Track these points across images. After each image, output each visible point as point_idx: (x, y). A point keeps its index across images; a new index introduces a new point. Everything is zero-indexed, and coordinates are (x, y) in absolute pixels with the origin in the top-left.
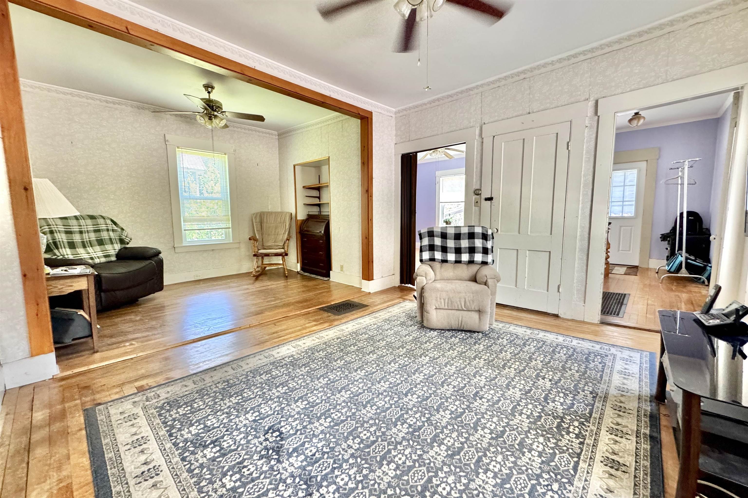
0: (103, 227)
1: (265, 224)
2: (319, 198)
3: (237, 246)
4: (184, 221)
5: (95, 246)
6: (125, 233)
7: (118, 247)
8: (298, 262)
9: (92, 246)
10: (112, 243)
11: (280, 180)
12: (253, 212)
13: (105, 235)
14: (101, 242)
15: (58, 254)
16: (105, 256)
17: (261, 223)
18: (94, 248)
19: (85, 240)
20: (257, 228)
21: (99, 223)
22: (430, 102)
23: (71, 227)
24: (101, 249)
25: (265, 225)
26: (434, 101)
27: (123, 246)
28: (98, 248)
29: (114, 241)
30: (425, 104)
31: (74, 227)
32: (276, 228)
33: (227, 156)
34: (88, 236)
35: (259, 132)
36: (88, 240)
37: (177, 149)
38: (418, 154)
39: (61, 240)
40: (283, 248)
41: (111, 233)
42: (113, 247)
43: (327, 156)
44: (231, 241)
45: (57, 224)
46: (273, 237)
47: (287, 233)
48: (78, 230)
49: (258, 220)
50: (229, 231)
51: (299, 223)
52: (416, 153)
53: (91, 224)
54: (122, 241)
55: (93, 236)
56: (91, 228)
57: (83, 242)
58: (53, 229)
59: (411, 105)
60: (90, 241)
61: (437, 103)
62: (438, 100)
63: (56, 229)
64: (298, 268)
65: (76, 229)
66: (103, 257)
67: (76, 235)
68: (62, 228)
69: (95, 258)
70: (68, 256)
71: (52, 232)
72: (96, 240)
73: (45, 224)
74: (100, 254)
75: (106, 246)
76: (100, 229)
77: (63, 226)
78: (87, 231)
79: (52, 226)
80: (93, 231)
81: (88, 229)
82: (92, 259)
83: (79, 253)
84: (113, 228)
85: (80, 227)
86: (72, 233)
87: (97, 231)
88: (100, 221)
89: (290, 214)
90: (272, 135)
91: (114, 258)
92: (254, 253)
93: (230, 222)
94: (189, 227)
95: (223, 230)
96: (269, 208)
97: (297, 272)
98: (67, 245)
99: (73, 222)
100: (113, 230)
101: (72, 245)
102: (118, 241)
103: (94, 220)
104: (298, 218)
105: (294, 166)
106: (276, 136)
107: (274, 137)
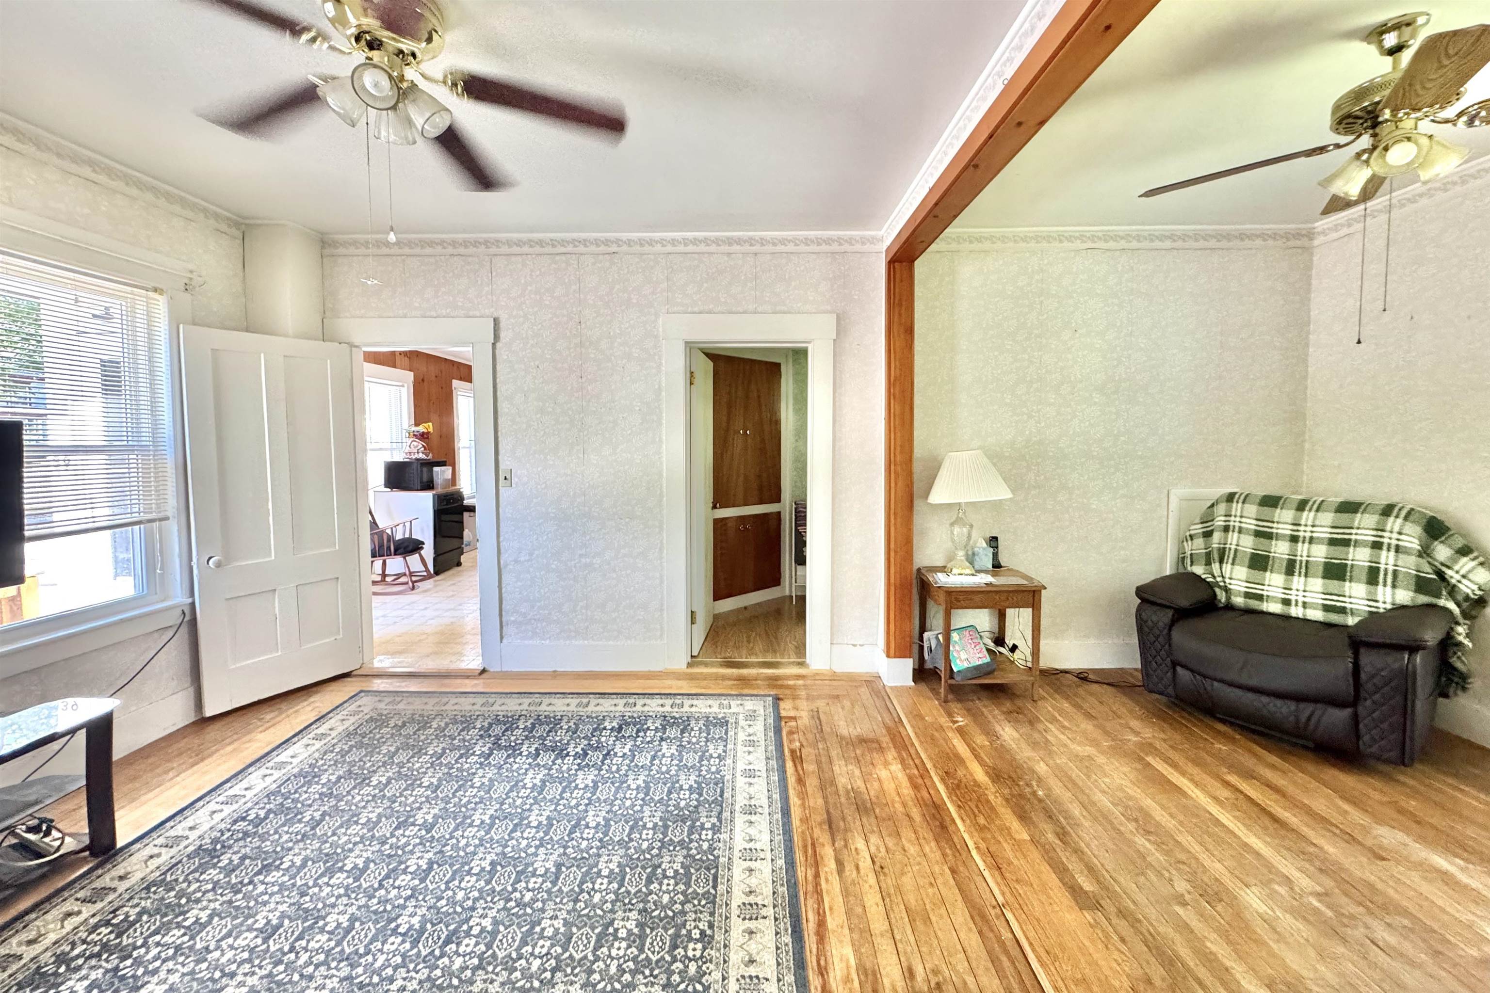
0: (1365, 535)
7: (1394, 596)
9: (1306, 576)
10: (1375, 583)
13: (1359, 557)
14: (1335, 572)
15: (1217, 572)
16: (1327, 608)
18: (1310, 580)
19: (1299, 558)
21: (1357, 526)
23: (1275, 525)
24: (1326, 587)
28: (1317, 584)
29: (1386, 578)
31: (1280, 526)
34: (1309, 549)
36: (1305, 559)
39: (1234, 547)
41: (1387, 556)
42: (1374, 594)
45: (1245, 514)
48: (1289, 532)
54: (1428, 586)
55: (1319, 553)
56: (1323, 533)
57: (1291, 563)
58: (1232, 523)
60: (1307, 562)
63: (1237, 524)
65: (1286, 530)
66: (1320, 607)
67: (1280, 543)
68: (1250, 524)
69: (1296, 605)
70: (1232, 582)
71: (1226, 529)
72: (1326, 564)
73: (1223, 513)
74: (1318, 599)
75: (1347, 584)
76: (1350, 540)
77: (1257, 520)
78: (1311, 538)
79: (1232, 518)
80: (1326, 541)
81: (1314, 535)
82: (1286, 602)
83: (1267, 583)
84: (1400, 543)
85: (1295, 528)
86: (1271, 538)
87: (1340, 543)
88: (1368, 520)
91: (1357, 621)
98: (1244, 560)
99: (1285, 515)
100: (1398, 549)
101: (1259, 562)
102: (1405, 582)
103: (1347, 515)
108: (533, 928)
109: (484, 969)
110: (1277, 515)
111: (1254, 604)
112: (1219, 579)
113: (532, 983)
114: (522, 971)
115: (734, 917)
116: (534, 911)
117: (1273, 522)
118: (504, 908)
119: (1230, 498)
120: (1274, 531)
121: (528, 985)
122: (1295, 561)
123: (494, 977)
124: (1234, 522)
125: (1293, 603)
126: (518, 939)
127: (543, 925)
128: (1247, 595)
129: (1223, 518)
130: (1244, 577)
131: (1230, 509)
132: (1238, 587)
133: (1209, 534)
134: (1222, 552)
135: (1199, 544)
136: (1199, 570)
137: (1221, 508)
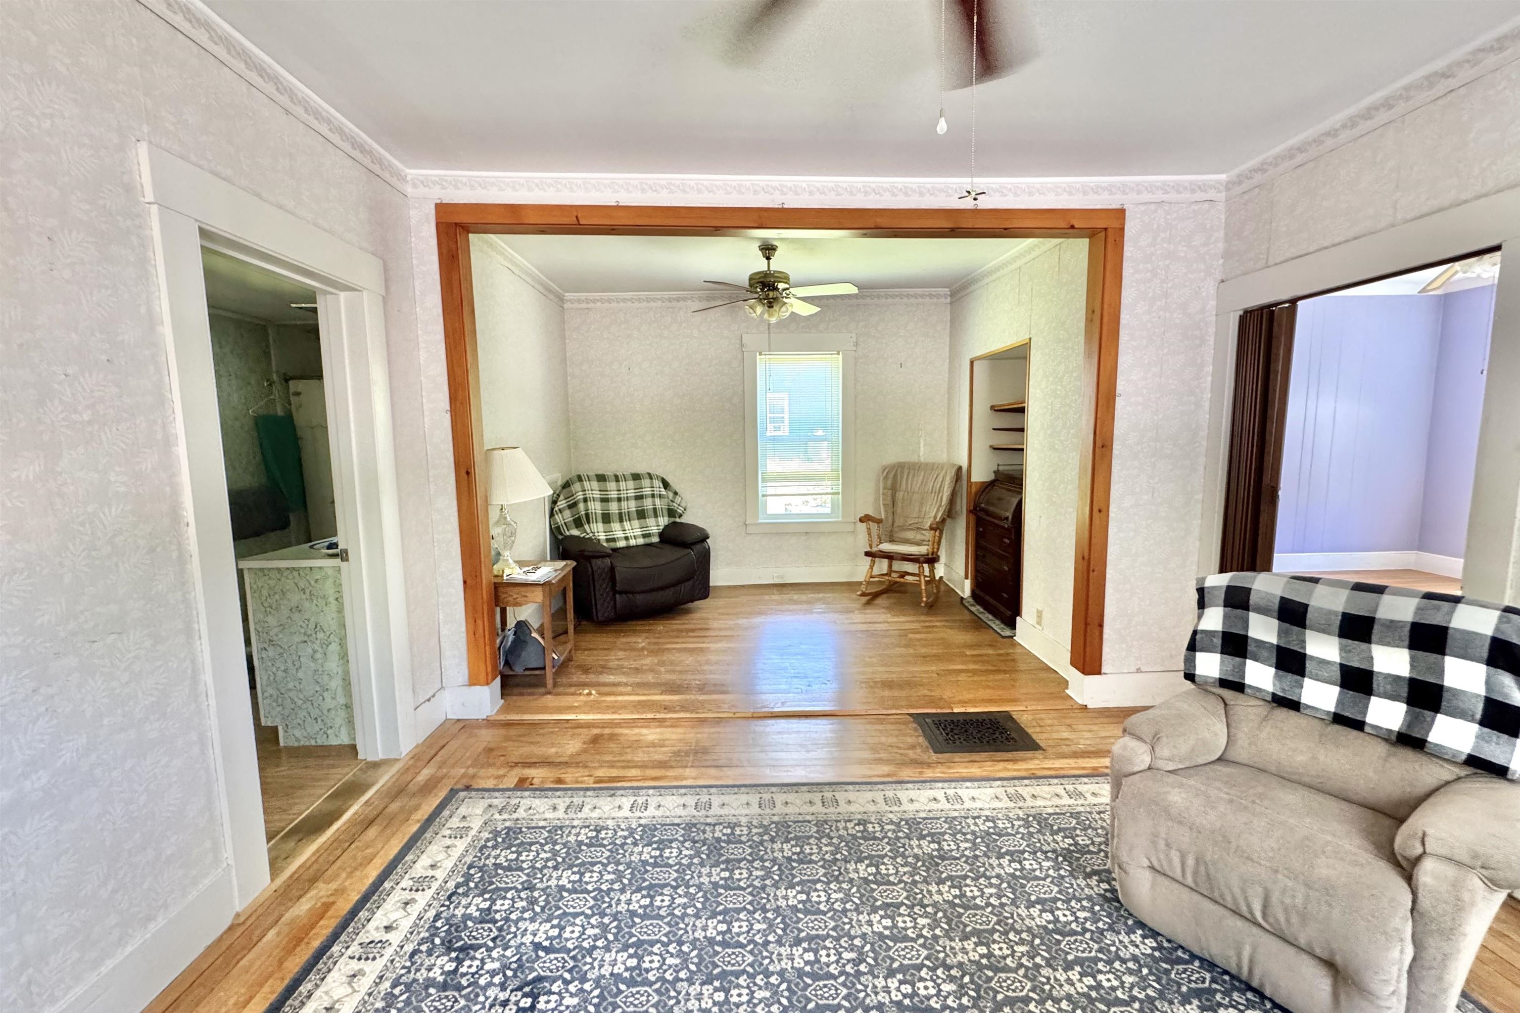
0: (647, 491)
1: (902, 493)
3: (850, 528)
4: (763, 481)
5: (634, 520)
6: (678, 500)
7: (664, 521)
8: (967, 578)
9: (630, 520)
10: (656, 516)
11: (948, 392)
12: (883, 464)
13: (648, 504)
14: (641, 514)
15: (589, 531)
16: (644, 536)
17: (895, 490)
18: (633, 522)
19: (623, 511)
21: (643, 486)
22: (1352, 123)
23: (609, 493)
24: (640, 524)
26: (1368, 114)
27: (672, 520)
28: (636, 523)
29: (659, 512)
30: (1332, 133)
31: (612, 493)
33: (841, 356)
34: (628, 505)
35: (908, 296)
36: (626, 510)
37: (758, 357)
38: (1299, 303)
39: (593, 511)
41: (657, 501)
42: (657, 522)
43: (1027, 337)
44: (840, 519)
45: (592, 488)
48: (616, 496)
49: (889, 483)
50: (838, 499)
51: (974, 490)
52: (1294, 301)
53: (633, 487)
54: (671, 513)
55: (632, 505)
56: (631, 493)
57: (620, 514)
59: (1279, 149)
60: (628, 512)
61: (1383, 116)
62: (1387, 104)
63: (591, 496)
64: (965, 589)
65: (614, 495)
66: (641, 536)
67: (613, 503)
68: (597, 495)
69: (632, 539)
70: (599, 534)
71: (585, 500)
72: (637, 511)
73: (580, 489)
74: (638, 532)
75: (647, 520)
76: (643, 495)
77: (600, 491)
78: (627, 497)
79: (587, 492)
80: (634, 498)
81: (628, 495)
82: (627, 538)
83: (614, 530)
84: (661, 493)
85: (619, 493)
86: (609, 502)
87: (639, 498)
88: (646, 482)
89: (956, 468)
90: (938, 296)
91: (655, 539)
92: (868, 549)
93: (840, 482)
94: (770, 491)
95: (830, 496)
96: (921, 454)
97: (962, 598)
98: (600, 518)
99: (612, 485)
100: (660, 496)
101: (606, 518)
102: (665, 513)
103: (638, 481)
104: (973, 480)
105: (972, 363)
106: (946, 298)
107: (943, 300)
108: (887, 937)
109: (944, 960)
110: (608, 486)
111: (612, 545)
112: (591, 535)
113: (941, 918)
114: (932, 929)
115: (838, 810)
116: (866, 943)
117: (607, 491)
118: (871, 972)
119: (579, 478)
120: (609, 496)
121: (943, 920)
123: (948, 948)
124: (589, 494)
125: (630, 538)
126: (903, 945)
127: (881, 929)
128: (608, 540)
129: (581, 493)
130: (603, 530)
131: (583, 486)
132: (602, 537)
133: (573, 506)
134: (587, 515)
135: (568, 515)
136: (575, 532)
137: (577, 486)
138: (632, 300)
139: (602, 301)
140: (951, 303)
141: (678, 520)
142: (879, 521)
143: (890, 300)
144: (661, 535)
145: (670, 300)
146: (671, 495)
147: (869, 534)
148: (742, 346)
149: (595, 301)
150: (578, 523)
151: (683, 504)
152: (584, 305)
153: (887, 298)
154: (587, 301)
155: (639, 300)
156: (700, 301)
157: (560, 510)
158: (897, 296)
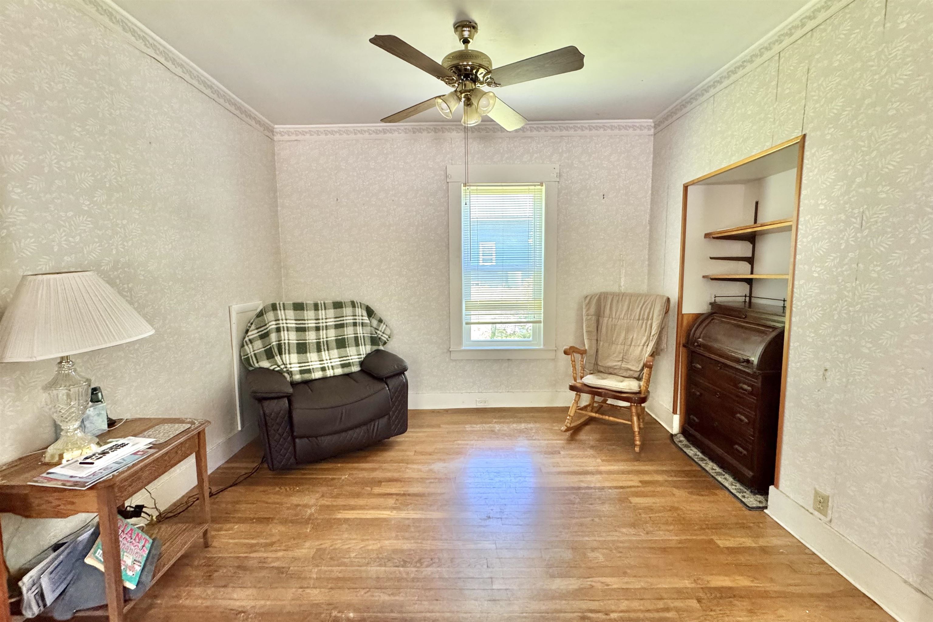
0: (349, 320)
1: (606, 320)
2: (751, 260)
3: (551, 355)
4: (467, 308)
5: (333, 349)
6: (383, 327)
7: (366, 349)
8: (675, 412)
9: (328, 350)
10: (358, 345)
11: (651, 223)
12: (585, 293)
13: (349, 332)
14: (341, 343)
15: (280, 363)
16: (343, 366)
17: (599, 315)
18: (331, 351)
19: (322, 340)
20: (588, 327)
21: (345, 315)
23: (306, 322)
24: (339, 353)
25: (604, 321)
27: (375, 348)
28: (335, 353)
29: (361, 341)
31: (309, 322)
32: (628, 330)
33: (544, 188)
34: (326, 334)
35: (612, 128)
36: (325, 340)
37: (463, 188)
39: (286, 341)
40: (639, 379)
41: (359, 329)
42: (358, 351)
43: (798, 133)
44: (542, 347)
45: (287, 318)
46: (619, 348)
47: (651, 345)
48: (314, 325)
49: (592, 310)
50: (540, 328)
51: (685, 322)
53: (333, 315)
54: (374, 341)
55: (332, 334)
56: (331, 322)
57: (318, 344)
58: (281, 325)
60: (327, 341)
63: (285, 325)
64: (675, 425)
65: (312, 324)
66: (340, 366)
67: (310, 333)
68: (292, 324)
69: (329, 369)
70: (292, 366)
71: (278, 330)
72: (336, 340)
73: (273, 319)
74: (337, 362)
75: (348, 349)
76: (343, 324)
77: (296, 320)
78: (326, 326)
79: (281, 322)
80: (334, 327)
81: (328, 324)
82: (323, 369)
83: (309, 360)
84: (364, 321)
85: (317, 322)
86: (305, 331)
87: (340, 326)
88: (348, 311)
89: (665, 299)
90: (641, 128)
91: (356, 369)
92: (572, 383)
93: (542, 311)
94: (474, 319)
95: (531, 324)
96: (622, 284)
97: (672, 436)
98: (294, 349)
99: (310, 314)
100: (363, 324)
101: (302, 348)
102: (368, 341)
103: (339, 310)
104: (685, 311)
105: (686, 188)
106: (649, 129)
107: (645, 131)
110: (306, 315)
111: (307, 376)
112: (282, 367)
117: (304, 320)
119: (274, 307)
120: (306, 326)
122: (320, 342)
124: (283, 324)
125: (327, 368)
128: (302, 372)
129: (274, 323)
130: (296, 361)
131: (276, 315)
132: (295, 368)
133: (264, 336)
134: (279, 346)
135: (258, 345)
136: (265, 364)
137: (270, 316)
138: (340, 132)
139: (310, 133)
140: (655, 135)
141: (381, 348)
142: (583, 353)
143: (594, 132)
144: (362, 364)
145: (376, 132)
146: (375, 323)
147: (574, 367)
148: (447, 177)
149: (303, 133)
150: (269, 354)
151: (388, 332)
152: (294, 137)
153: (590, 130)
154: (297, 133)
155: (347, 132)
156: (406, 133)
157: (250, 340)
158: (600, 127)
